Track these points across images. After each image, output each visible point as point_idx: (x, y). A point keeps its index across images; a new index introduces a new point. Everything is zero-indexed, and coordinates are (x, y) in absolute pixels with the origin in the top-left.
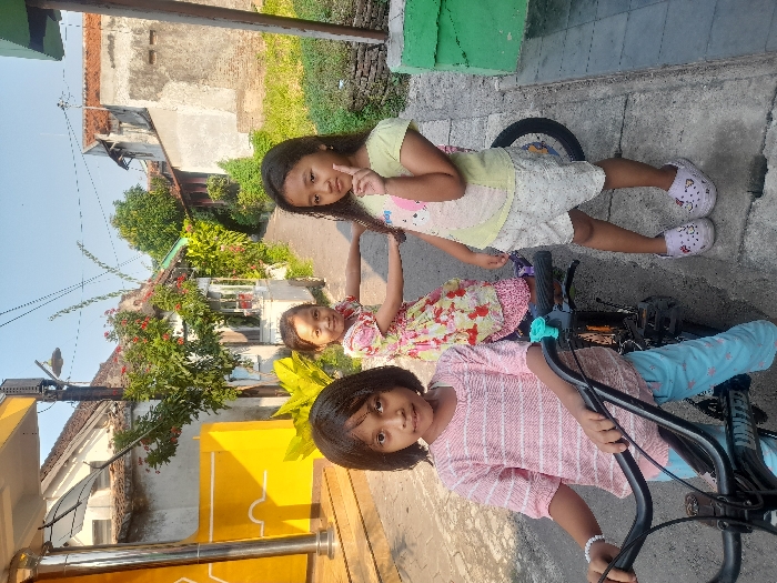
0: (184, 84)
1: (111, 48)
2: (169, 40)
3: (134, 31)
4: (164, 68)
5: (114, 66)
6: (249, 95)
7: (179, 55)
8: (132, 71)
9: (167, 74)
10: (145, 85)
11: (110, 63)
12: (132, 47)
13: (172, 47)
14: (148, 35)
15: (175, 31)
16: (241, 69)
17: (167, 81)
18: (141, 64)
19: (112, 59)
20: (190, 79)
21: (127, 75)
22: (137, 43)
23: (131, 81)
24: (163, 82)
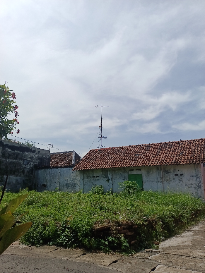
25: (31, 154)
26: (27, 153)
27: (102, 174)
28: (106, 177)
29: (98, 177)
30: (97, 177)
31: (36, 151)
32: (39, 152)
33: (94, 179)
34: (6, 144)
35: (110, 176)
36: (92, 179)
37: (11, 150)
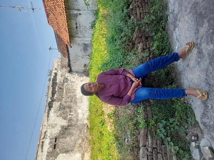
0: (64, 154)
1: (42, 146)
2: (61, 140)
3: (50, 139)
4: (58, 150)
5: (42, 152)
6: (86, 154)
7: (64, 144)
8: (48, 152)
9: (59, 152)
10: (51, 157)
11: (41, 151)
12: (49, 144)
13: (61, 142)
14: (55, 140)
15: (63, 137)
16: (83, 146)
17: (59, 154)
18: (51, 149)
19: (42, 149)
20: (67, 152)
21: (46, 154)
22: (51, 143)
23: (47, 156)
24: (58, 154)
25: (58, 77)
26: (57, 80)
27: (74, 19)
28: (76, 15)
29: (76, 23)
30: (76, 25)
31: (55, 71)
32: (56, 69)
33: (79, 28)
34: (51, 99)
35: (76, 12)
36: (78, 29)
37: (56, 95)
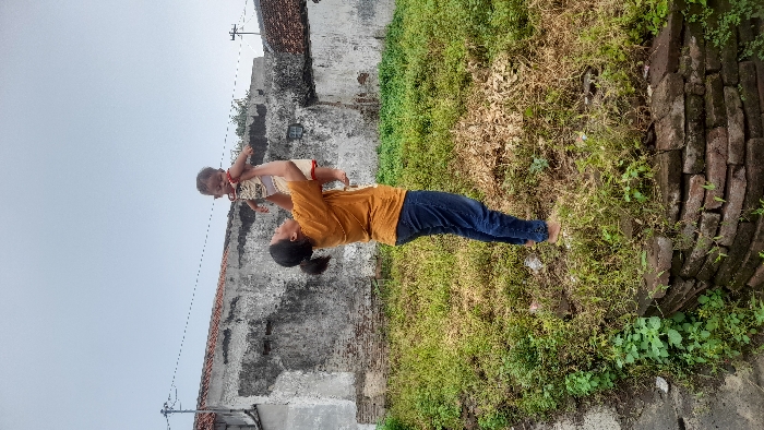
0: (299, 373)
1: (226, 343)
3: (251, 323)
4: (278, 358)
5: (226, 362)
6: (369, 376)
7: (295, 342)
8: (244, 365)
9: (281, 364)
10: (257, 378)
11: (222, 358)
12: (247, 340)
13: (288, 335)
14: (265, 326)
15: (293, 319)
16: (360, 348)
17: (281, 371)
18: (255, 356)
19: (226, 356)
21: (239, 369)
22: (254, 334)
23: (241, 376)
24: (276, 372)
25: (268, 119)
26: (268, 130)
31: (260, 101)
32: (261, 92)
